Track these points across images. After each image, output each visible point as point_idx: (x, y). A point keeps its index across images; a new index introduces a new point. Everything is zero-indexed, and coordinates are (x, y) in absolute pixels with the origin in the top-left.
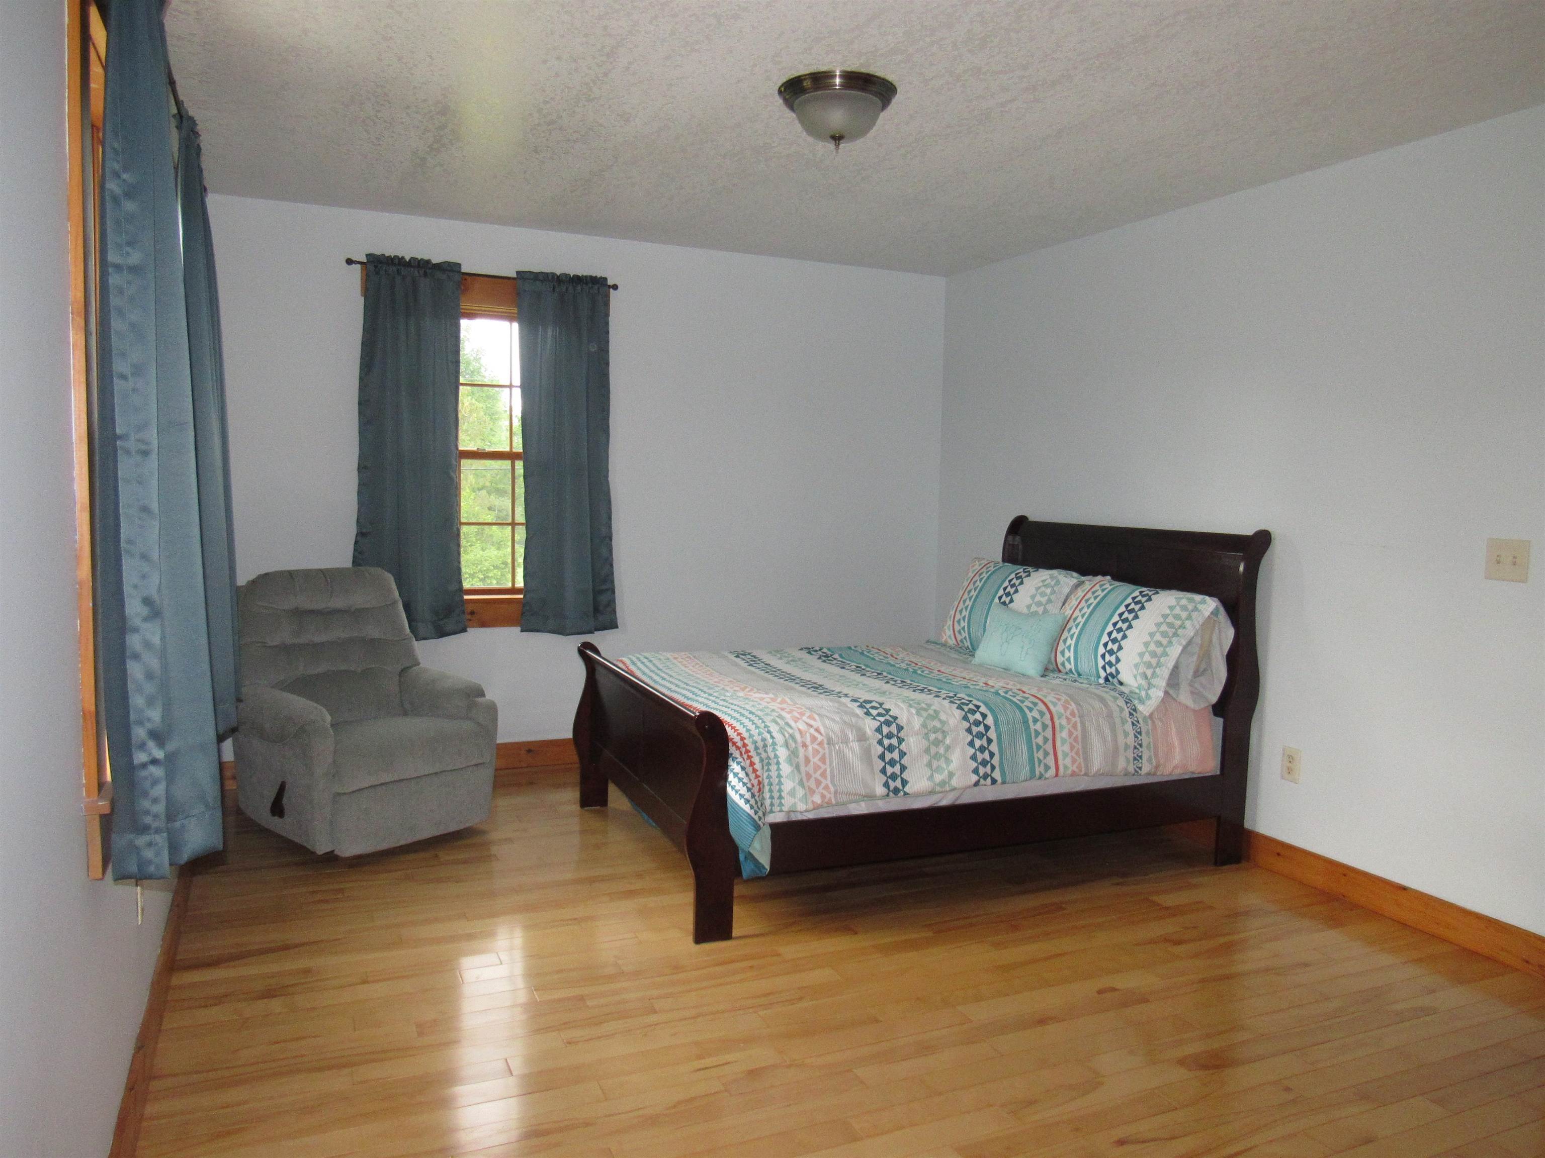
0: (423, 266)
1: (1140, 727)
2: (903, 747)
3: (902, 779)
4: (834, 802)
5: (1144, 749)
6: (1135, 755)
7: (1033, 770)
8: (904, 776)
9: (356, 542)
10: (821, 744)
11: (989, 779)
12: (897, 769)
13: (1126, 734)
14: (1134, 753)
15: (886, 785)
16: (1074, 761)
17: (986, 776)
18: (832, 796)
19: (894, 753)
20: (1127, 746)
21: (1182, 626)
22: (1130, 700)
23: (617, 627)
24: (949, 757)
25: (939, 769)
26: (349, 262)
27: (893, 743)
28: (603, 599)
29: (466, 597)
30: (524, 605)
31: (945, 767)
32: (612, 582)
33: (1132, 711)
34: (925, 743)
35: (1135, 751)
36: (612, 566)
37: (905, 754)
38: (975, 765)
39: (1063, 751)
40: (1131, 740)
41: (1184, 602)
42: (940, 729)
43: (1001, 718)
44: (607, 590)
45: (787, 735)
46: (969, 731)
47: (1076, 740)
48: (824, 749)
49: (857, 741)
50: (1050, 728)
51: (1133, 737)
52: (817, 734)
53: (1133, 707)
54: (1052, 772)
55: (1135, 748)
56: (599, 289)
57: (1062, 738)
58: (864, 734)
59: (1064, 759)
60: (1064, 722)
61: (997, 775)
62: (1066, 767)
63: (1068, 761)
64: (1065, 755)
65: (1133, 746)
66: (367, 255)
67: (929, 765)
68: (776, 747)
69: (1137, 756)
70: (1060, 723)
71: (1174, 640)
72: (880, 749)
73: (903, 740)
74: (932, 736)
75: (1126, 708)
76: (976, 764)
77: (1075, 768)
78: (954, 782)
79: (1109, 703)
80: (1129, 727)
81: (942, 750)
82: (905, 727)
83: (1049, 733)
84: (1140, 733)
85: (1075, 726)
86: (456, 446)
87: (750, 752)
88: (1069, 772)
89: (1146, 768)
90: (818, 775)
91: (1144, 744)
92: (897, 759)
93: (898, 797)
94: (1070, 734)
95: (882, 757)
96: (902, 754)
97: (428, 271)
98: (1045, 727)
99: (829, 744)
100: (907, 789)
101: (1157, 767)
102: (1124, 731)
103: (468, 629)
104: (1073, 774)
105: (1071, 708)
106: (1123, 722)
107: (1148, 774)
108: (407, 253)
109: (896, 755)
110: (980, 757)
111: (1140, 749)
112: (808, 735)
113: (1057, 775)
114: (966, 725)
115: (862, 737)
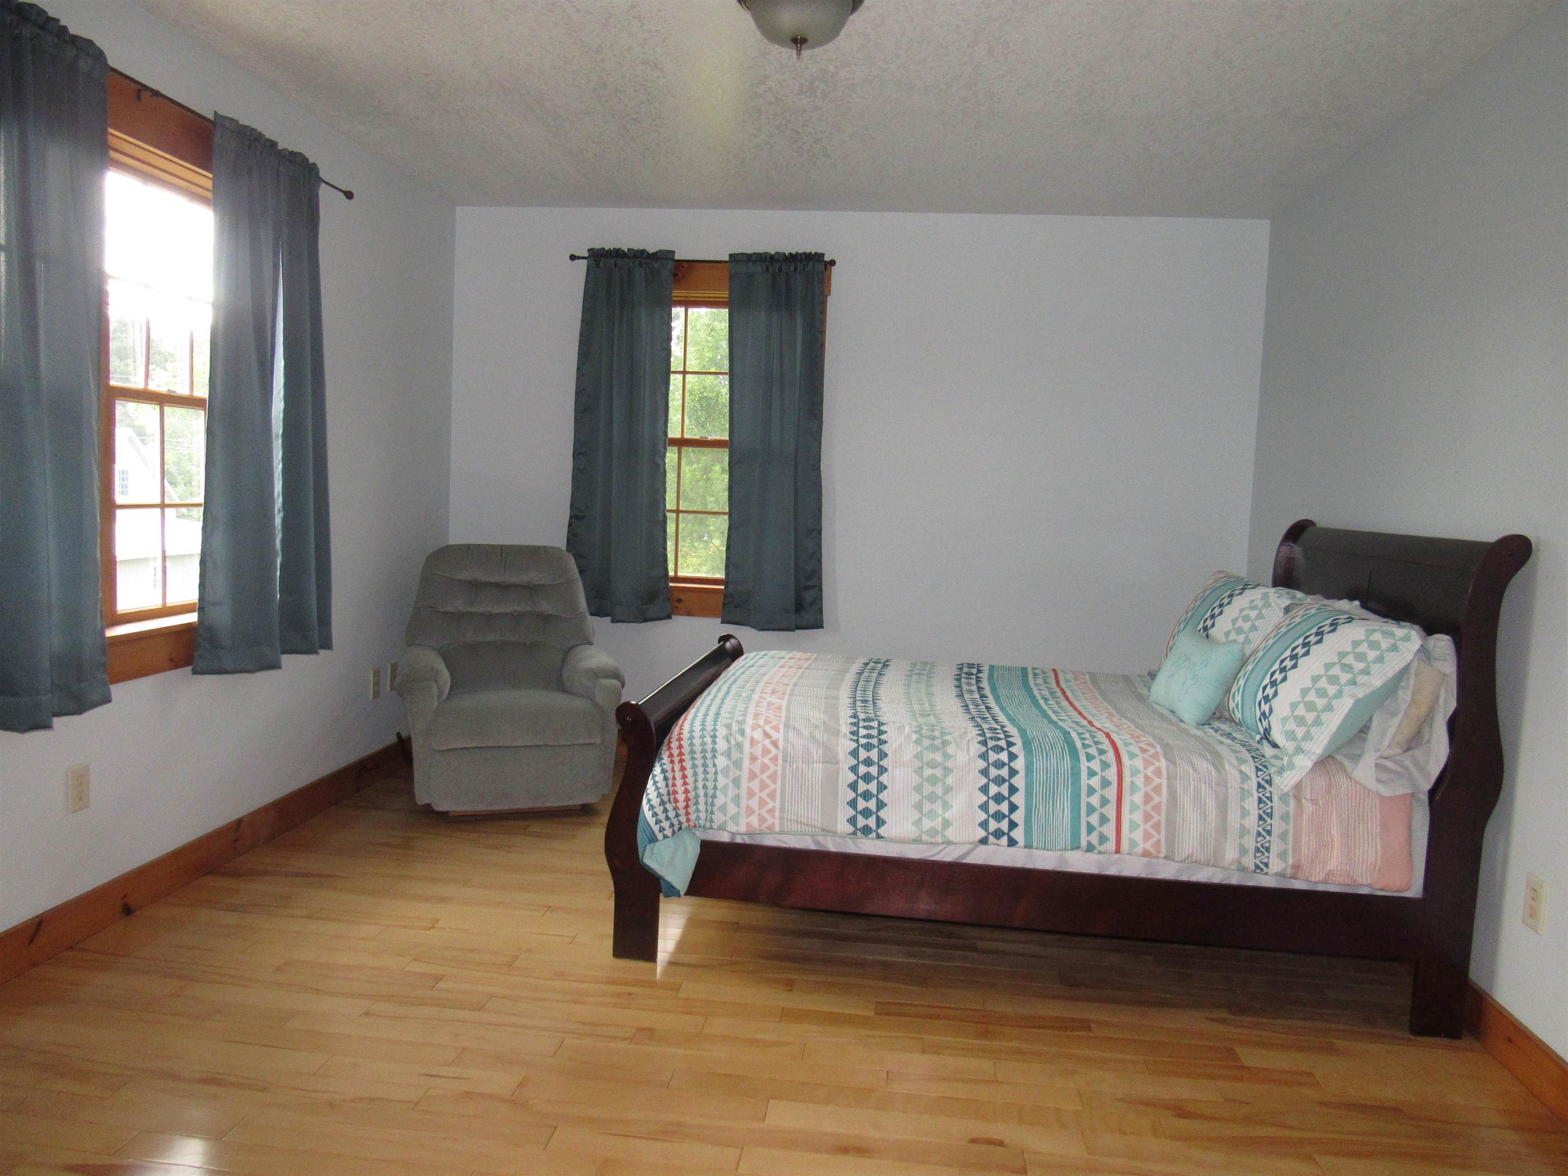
0: (640, 256)
1: (1272, 807)
2: (884, 779)
3: (878, 818)
4: (777, 828)
5: (1274, 838)
6: (1259, 845)
7: (1076, 837)
8: (882, 814)
9: (570, 525)
10: (774, 759)
11: (1005, 838)
12: (872, 804)
13: (1244, 813)
14: (1257, 842)
15: (852, 821)
16: (1147, 836)
17: (998, 834)
18: (777, 822)
19: (871, 784)
20: (1243, 831)
21: (1366, 672)
22: (1266, 767)
23: (822, 627)
24: (950, 802)
25: (931, 814)
26: (573, 258)
27: (871, 772)
28: (808, 596)
29: (671, 584)
30: (726, 597)
31: (940, 813)
32: (820, 578)
33: (1263, 783)
34: (916, 779)
35: (1259, 839)
36: (820, 561)
37: (886, 787)
38: (984, 816)
39: (1131, 821)
40: (1251, 822)
41: (1377, 636)
42: (940, 764)
43: (1038, 764)
44: (814, 587)
45: (733, 742)
46: (985, 772)
47: (1156, 808)
48: (776, 765)
49: (823, 762)
50: (1114, 788)
51: (1256, 818)
52: (771, 747)
53: (1268, 778)
54: (1111, 845)
55: (1259, 834)
56: (814, 265)
57: (1132, 802)
58: (835, 755)
59: (1131, 831)
60: (1139, 781)
61: (1018, 834)
62: (1133, 843)
63: (1138, 835)
64: (1134, 826)
65: (1255, 831)
66: (589, 250)
67: (918, 807)
68: (716, 754)
69: (1262, 845)
70: (1132, 783)
71: (1347, 690)
72: (852, 777)
73: (886, 770)
74: (928, 772)
75: (1253, 776)
76: (986, 816)
77: (1148, 846)
78: (950, 834)
79: (1227, 767)
80: (1251, 804)
81: (939, 790)
82: (890, 755)
83: (1111, 793)
84: (1270, 815)
85: (1158, 789)
86: (666, 434)
87: (684, 755)
88: (1139, 850)
89: (1276, 865)
90: (764, 795)
91: (1275, 832)
92: (874, 791)
93: (869, 839)
94: (1147, 799)
95: (853, 786)
96: (882, 787)
97: (643, 261)
98: (1105, 783)
99: (785, 761)
100: (881, 831)
101: (1297, 867)
102: (1243, 808)
103: (673, 616)
104: (1146, 854)
105: (1157, 764)
106: (1244, 794)
107: (1281, 875)
108: (625, 245)
109: (873, 787)
110: (993, 807)
111: (1268, 838)
112: (760, 746)
113: (1118, 851)
114: (982, 764)
115: (830, 759)
